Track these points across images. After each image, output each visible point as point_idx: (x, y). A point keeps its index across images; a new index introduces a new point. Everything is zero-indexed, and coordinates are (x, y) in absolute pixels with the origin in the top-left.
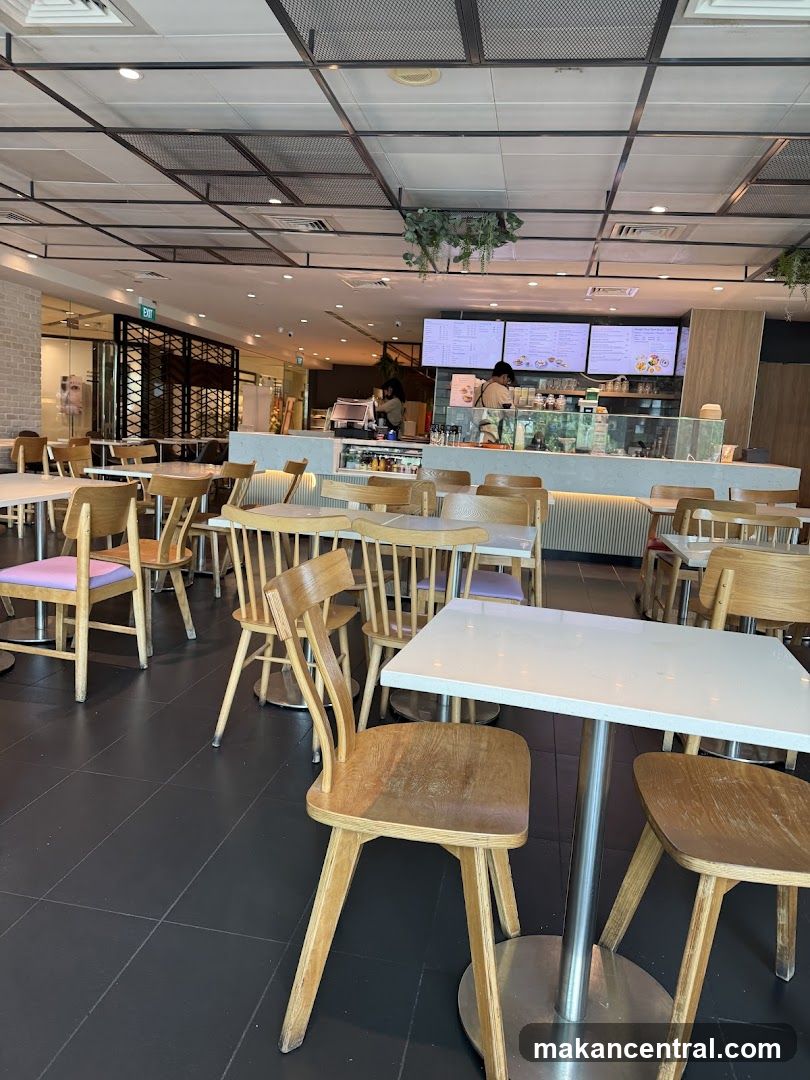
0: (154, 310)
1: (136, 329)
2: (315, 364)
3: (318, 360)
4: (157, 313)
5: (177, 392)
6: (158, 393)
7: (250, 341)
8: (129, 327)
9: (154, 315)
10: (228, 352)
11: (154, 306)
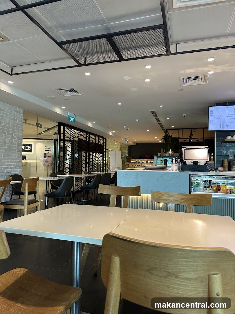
0: (74, 118)
1: (68, 129)
2: (131, 143)
3: (132, 142)
4: (75, 120)
5: (84, 154)
6: (76, 155)
7: (111, 134)
8: (65, 128)
9: (74, 121)
10: (102, 139)
11: (74, 117)
